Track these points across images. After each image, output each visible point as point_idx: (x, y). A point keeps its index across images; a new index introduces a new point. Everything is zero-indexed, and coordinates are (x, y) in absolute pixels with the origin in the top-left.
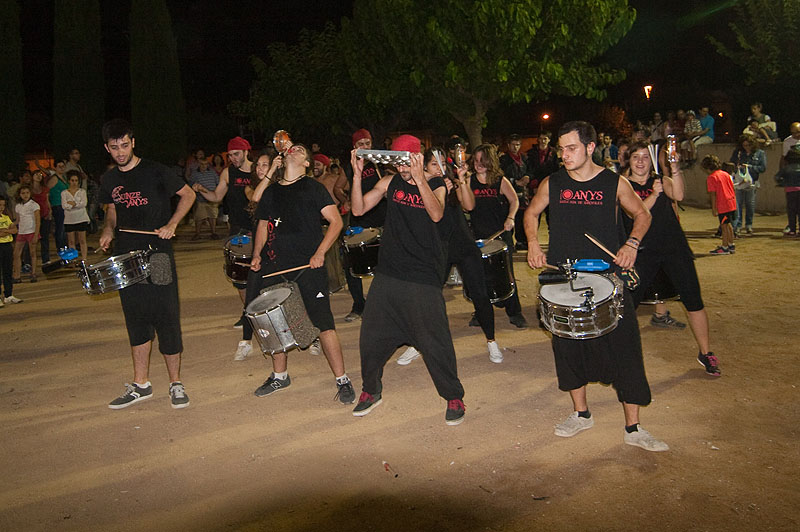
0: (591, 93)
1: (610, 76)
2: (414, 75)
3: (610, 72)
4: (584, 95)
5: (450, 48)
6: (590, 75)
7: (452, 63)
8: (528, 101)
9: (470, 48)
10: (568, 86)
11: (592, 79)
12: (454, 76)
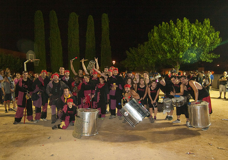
0: (208, 61)
1: (213, 56)
2: (159, 56)
3: (214, 55)
4: (206, 61)
5: (168, 49)
6: (208, 56)
7: (168, 53)
8: (189, 62)
9: (173, 49)
10: (201, 59)
11: (208, 57)
12: (169, 56)
